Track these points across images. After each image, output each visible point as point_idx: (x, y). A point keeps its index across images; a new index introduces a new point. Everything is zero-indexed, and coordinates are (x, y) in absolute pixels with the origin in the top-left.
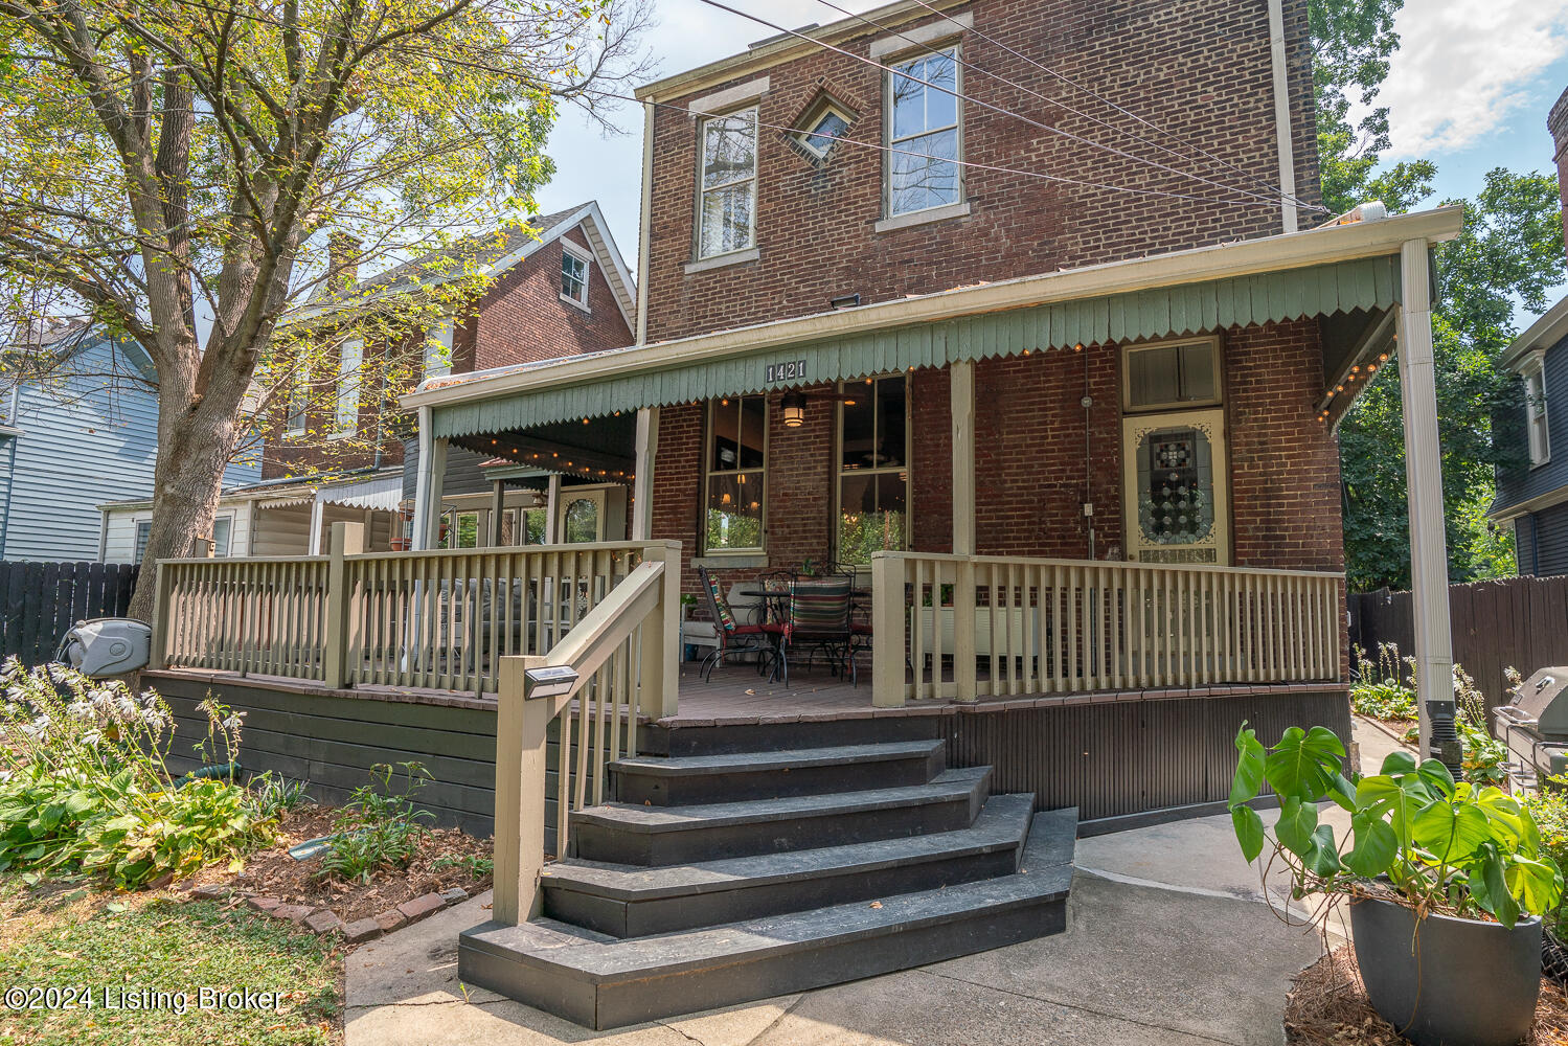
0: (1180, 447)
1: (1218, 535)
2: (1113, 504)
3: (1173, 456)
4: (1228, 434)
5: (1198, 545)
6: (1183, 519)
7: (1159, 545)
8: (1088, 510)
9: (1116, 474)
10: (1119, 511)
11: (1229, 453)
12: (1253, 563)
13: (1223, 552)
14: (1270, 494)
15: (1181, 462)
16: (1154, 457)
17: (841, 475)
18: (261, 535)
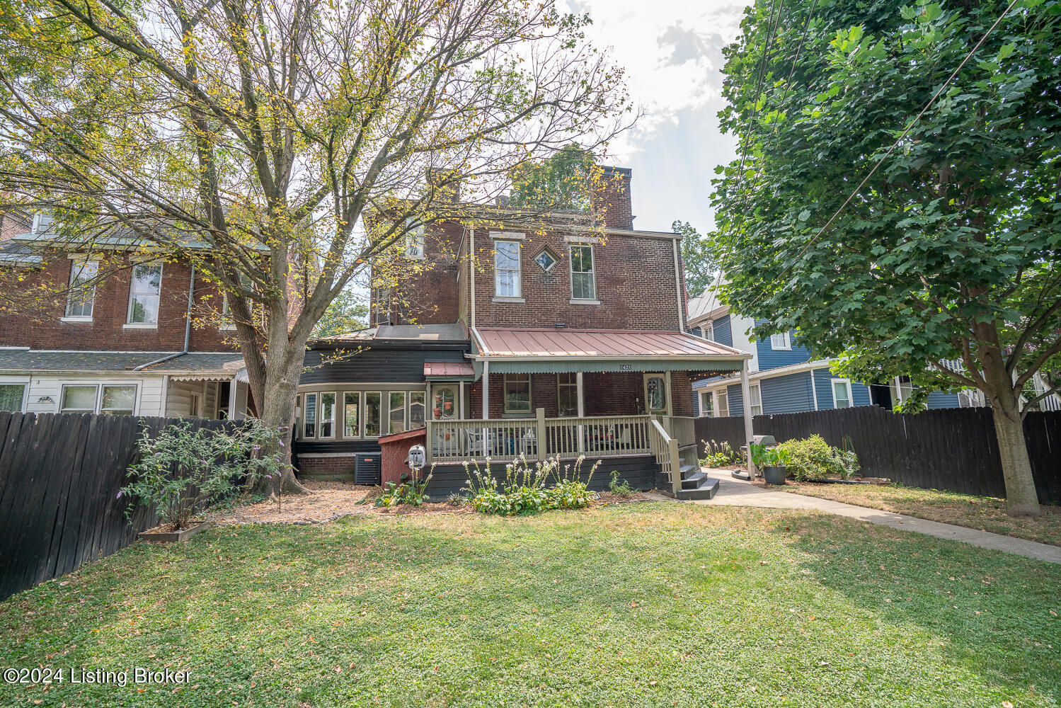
0: (654, 383)
3: (652, 385)
8: (637, 400)
9: (642, 390)
10: (644, 400)
15: (654, 387)
17: (559, 385)
18: (171, 398)
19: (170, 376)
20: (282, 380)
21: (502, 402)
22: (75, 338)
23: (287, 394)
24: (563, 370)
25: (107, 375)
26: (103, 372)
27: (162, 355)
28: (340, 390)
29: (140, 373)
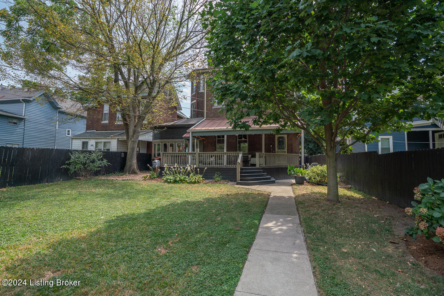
0: (282, 138)
1: (286, 150)
2: (274, 145)
3: (281, 140)
4: (287, 137)
5: (284, 151)
6: (282, 147)
7: (279, 151)
8: (271, 146)
9: (274, 142)
10: (275, 146)
11: (288, 140)
12: (290, 153)
13: (286, 152)
14: (292, 145)
15: (282, 140)
16: (279, 140)
17: (238, 140)
18: (119, 145)
19: (118, 139)
20: (132, 140)
21: (215, 146)
22: (105, 127)
23: (134, 144)
24: (219, 134)
25: (104, 139)
26: (103, 138)
27: (120, 132)
28: (162, 142)
29: (111, 138)
